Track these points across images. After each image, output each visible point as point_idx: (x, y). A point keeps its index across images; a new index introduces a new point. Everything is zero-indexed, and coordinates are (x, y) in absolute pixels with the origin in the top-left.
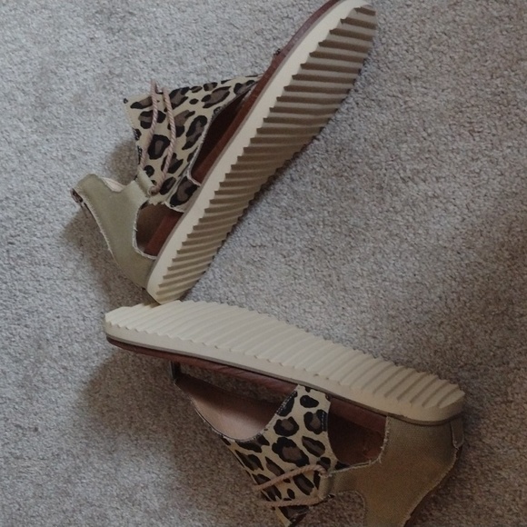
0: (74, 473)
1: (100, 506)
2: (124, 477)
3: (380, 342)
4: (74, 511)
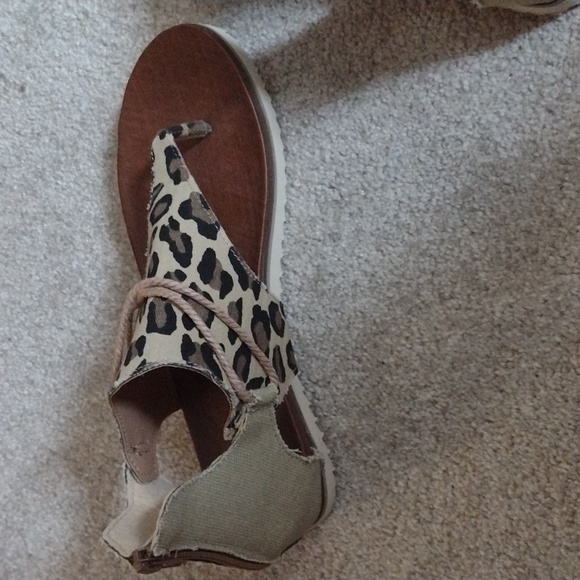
0: (51, 166)
1: (69, 224)
3: (556, 121)
4: (35, 218)
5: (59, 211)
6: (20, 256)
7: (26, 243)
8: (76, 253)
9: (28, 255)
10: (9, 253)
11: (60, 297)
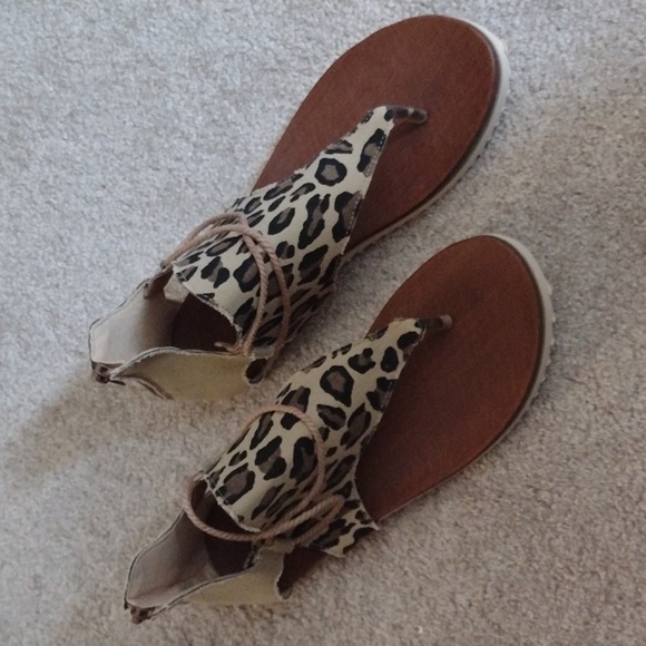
0: (142, 15)
1: (162, 69)
2: (207, 37)
4: (127, 67)
5: (152, 57)
6: (113, 105)
7: (118, 92)
8: (172, 95)
9: (121, 103)
10: (100, 103)
11: (156, 139)
